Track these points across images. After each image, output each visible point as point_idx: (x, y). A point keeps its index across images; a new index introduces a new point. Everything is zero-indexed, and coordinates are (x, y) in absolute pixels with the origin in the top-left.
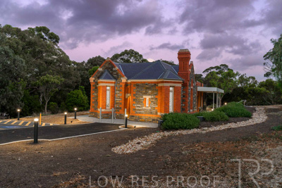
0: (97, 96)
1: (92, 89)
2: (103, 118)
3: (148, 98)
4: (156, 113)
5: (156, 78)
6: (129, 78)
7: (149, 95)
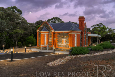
0: (40, 39)
1: (38, 36)
2: (43, 49)
3: (64, 39)
4: (68, 47)
5: (68, 30)
6: (55, 30)
7: (65, 38)
